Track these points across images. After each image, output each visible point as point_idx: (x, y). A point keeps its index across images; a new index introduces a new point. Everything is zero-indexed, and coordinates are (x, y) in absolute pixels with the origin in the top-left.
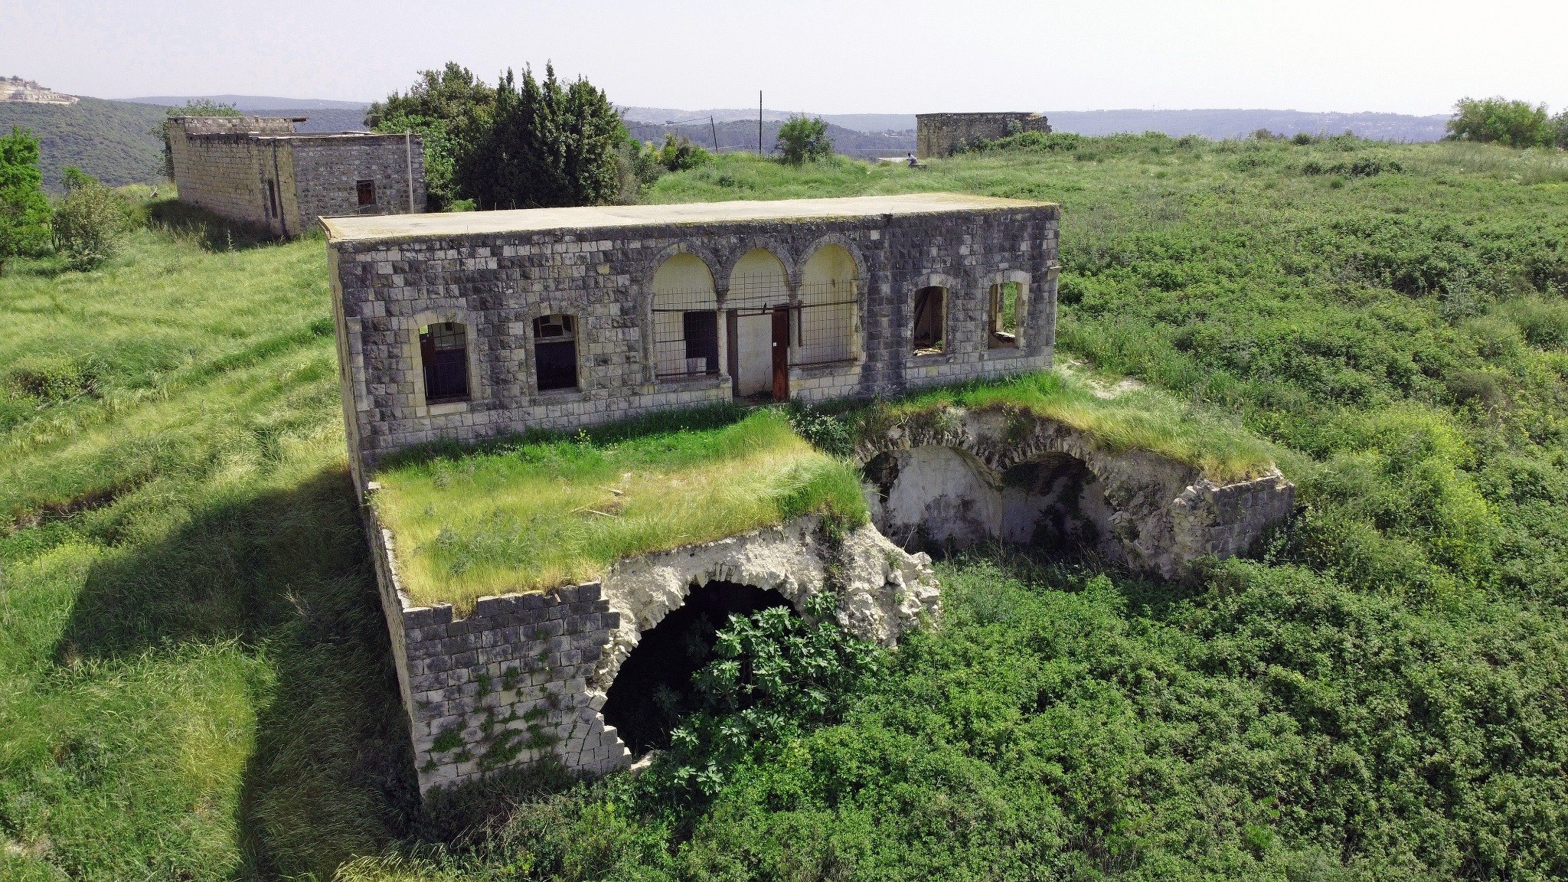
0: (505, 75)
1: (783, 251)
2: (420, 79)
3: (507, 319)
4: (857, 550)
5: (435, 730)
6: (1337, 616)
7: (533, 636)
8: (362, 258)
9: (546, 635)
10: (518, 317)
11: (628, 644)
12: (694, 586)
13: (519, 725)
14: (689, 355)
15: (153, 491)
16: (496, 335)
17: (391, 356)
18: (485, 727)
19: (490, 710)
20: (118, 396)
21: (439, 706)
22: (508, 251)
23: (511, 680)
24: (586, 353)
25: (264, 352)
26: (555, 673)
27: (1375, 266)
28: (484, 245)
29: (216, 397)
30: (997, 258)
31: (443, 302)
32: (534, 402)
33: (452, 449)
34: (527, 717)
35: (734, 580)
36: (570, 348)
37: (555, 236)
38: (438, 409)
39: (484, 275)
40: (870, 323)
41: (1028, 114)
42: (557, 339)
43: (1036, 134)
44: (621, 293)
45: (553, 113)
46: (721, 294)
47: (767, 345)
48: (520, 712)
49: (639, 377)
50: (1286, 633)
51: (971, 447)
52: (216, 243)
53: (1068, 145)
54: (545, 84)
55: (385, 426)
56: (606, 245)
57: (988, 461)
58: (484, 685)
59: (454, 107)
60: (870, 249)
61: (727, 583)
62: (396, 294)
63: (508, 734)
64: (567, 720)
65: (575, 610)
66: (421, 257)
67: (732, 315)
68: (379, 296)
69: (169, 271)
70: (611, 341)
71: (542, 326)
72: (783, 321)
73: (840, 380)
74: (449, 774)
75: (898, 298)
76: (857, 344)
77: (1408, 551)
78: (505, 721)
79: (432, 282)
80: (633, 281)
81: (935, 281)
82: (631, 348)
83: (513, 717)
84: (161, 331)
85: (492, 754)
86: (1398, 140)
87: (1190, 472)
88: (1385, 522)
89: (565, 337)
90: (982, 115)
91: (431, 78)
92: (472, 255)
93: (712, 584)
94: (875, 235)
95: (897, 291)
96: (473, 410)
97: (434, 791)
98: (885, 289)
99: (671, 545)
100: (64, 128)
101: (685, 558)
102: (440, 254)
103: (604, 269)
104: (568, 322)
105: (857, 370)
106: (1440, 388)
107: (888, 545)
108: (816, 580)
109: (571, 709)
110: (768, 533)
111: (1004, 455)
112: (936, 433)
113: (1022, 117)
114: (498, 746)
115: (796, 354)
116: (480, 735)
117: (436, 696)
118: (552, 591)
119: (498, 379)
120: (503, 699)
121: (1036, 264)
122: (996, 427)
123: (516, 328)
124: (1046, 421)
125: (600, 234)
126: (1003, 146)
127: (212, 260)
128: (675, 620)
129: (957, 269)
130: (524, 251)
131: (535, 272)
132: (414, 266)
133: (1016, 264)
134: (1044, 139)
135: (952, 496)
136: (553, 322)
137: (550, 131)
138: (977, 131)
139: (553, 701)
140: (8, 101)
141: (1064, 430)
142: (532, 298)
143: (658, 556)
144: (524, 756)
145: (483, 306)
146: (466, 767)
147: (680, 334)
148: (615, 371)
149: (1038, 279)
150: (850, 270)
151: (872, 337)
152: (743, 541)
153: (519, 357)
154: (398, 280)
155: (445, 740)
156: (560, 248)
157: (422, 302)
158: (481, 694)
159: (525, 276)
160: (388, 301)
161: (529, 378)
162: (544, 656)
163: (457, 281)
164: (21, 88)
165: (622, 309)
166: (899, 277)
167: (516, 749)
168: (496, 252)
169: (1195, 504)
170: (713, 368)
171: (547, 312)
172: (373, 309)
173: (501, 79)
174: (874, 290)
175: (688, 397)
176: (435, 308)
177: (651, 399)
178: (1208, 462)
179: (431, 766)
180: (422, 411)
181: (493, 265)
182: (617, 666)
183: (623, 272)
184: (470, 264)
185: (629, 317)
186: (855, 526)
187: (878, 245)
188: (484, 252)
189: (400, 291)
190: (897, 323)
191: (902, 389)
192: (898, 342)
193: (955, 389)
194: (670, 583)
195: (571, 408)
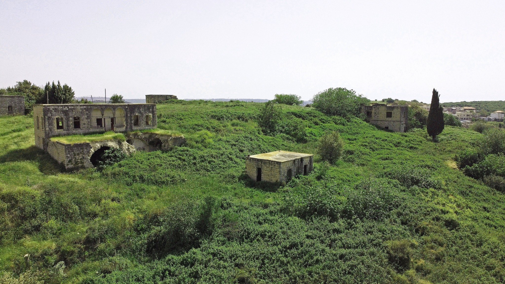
0: (48, 83)
1: (112, 109)
2: (17, 83)
3: (69, 117)
4: (124, 144)
5: (68, 160)
6: (188, 151)
7: (81, 149)
8: (48, 107)
9: (83, 149)
10: (71, 117)
11: (93, 152)
12: (101, 146)
13: (79, 160)
14: (97, 125)
16: (68, 120)
17: (52, 122)
18: (75, 160)
19: (76, 158)
21: (69, 157)
22: (70, 107)
23: (78, 154)
24: (82, 123)
26: (84, 154)
27: (215, 117)
28: (66, 106)
30: (146, 111)
31: (60, 114)
32: (73, 130)
33: (60, 135)
34: (80, 159)
35: (107, 146)
36: (79, 122)
38: (59, 130)
39: (66, 110)
40: (126, 120)
41: (172, 95)
42: (77, 121)
43: (174, 100)
44: (87, 114)
45: (60, 91)
46: (103, 115)
47: (110, 123)
48: (79, 159)
49: (90, 127)
50: (181, 153)
51: (144, 139)
53: (181, 102)
54: (58, 85)
55: (50, 132)
56: (85, 107)
57: (146, 141)
58: (75, 155)
59: (27, 90)
60: (126, 109)
61: (106, 147)
62: (53, 113)
63: (78, 162)
64: (85, 160)
65: (87, 146)
66: (57, 108)
67: (104, 119)
68: (51, 113)
70: (85, 121)
71: (75, 118)
72: (113, 120)
73: (122, 129)
74: (70, 166)
75: (131, 117)
76: (125, 123)
77: (200, 145)
78: (77, 160)
79: (58, 111)
80: (89, 112)
81: (137, 114)
82: (88, 122)
83: (78, 159)
85: (76, 164)
86: (244, 101)
87: (171, 136)
88: (197, 142)
89: (78, 120)
90: (161, 95)
91: (20, 83)
92: (65, 108)
93: (104, 146)
94: (127, 107)
96: (64, 131)
97: (68, 168)
98: (129, 115)
99: (99, 141)
101: (100, 143)
102: (60, 107)
103: (84, 110)
104: (79, 118)
105: (125, 127)
106: (214, 130)
107: (128, 144)
108: (118, 147)
109: (86, 159)
110: (111, 141)
111: (149, 140)
112: (138, 136)
113: (171, 96)
114: (76, 163)
115: (114, 125)
116: (74, 161)
117: (69, 155)
118: (83, 143)
119: (68, 126)
120: (77, 157)
121: (153, 112)
122: (147, 136)
123: (71, 119)
124: (154, 134)
126: (166, 102)
128: (99, 150)
129: (140, 112)
130: (72, 107)
131: (74, 110)
132: (56, 109)
133: (150, 112)
134: (176, 101)
135: (141, 147)
136: (76, 118)
137: (60, 95)
138: (160, 99)
139: (83, 157)
141: (156, 134)
142: (73, 114)
143: (96, 142)
144: (80, 165)
145: (66, 115)
146: (72, 165)
147: (96, 122)
148: (86, 126)
149: (154, 115)
150: (123, 113)
151: (127, 122)
152: (108, 141)
153: (71, 123)
154: (53, 111)
155: (70, 161)
156: (78, 107)
157: (57, 114)
158: (74, 156)
159: (72, 111)
160: (52, 114)
161: (72, 126)
162: (82, 152)
163: (62, 111)
165: (87, 117)
166: (131, 113)
167: (79, 163)
168: (68, 107)
169: (171, 140)
170: (101, 126)
171: (76, 116)
172: (49, 115)
173: (47, 84)
174: (127, 115)
175: (98, 130)
176: (59, 115)
177: (91, 130)
178: (173, 135)
179: (67, 165)
180: (56, 130)
181: (68, 109)
182: (92, 154)
183: (87, 111)
184: (64, 109)
185: (88, 118)
186: (123, 141)
187: (127, 109)
188: (66, 107)
189: (54, 112)
190: (131, 120)
191: (132, 130)
192: (131, 123)
193: (141, 130)
194: (98, 145)
195: (79, 131)
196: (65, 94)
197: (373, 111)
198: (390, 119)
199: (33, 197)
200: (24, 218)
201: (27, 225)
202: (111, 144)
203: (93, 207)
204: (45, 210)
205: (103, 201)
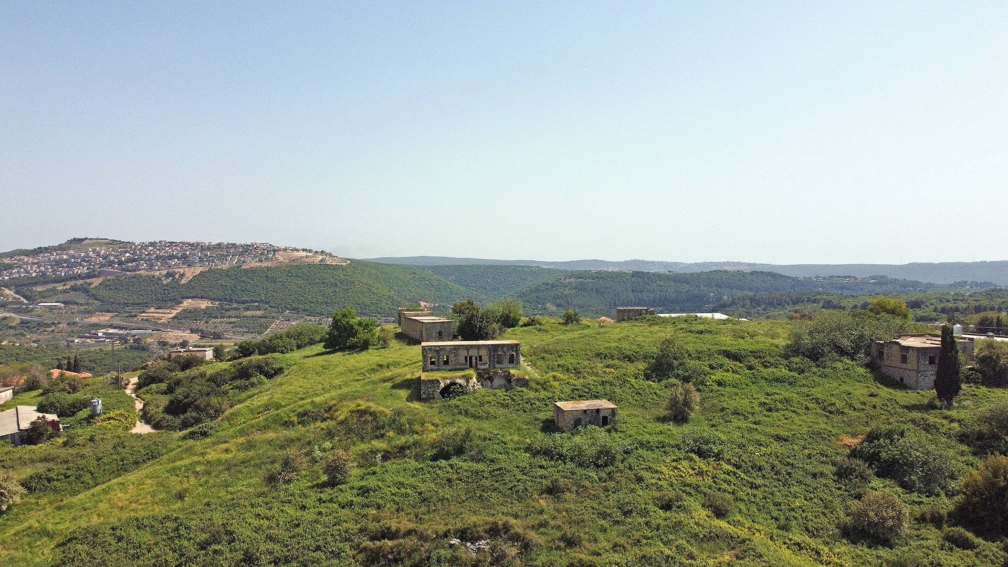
1: (477, 349)
3: (440, 356)
4: (471, 381)
7: (434, 383)
8: (425, 348)
9: (436, 383)
10: (442, 355)
11: (443, 387)
12: (451, 382)
14: (465, 362)
15: (398, 378)
17: (427, 359)
19: (428, 390)
20: (392, 368)
22: (441, 347)
23: (431, 388)
24: (450, 360)
25: (414, 363)
26: (436, 388)
29: (407, 369)
30: (510, 350)
31: (433, 353)
32: (443, 366)
33: (432, 370)
34: (432, 392)
35: (456, 382)
36: (448, 360)
37: (446, 346)
38: (431, 366)
40: (490, 359)
46: (468, 353)
49: (456, 364)
51: (503, 376)
52: (409, 344)
55: (425, 367)
57: (506, 379)
58: (429, 388)
61: (454, 383)
63: (430, 393)
64: (436, 393)
65: (439, 381)
67: (470, 357)
69: (400, 349)
70: (453, 359)
73: (485, 366)
74: (424, 396)
76: (488, 361)
79: (432, 351)
80: (456, 351)
81: (500, 353)
82: (455, 360)
84: (399, 360)
85: (428, 395)
87: (515, 377)
88: (538, 384)
92: (437, 348)
94: (490, 347)
95: (494, 354)
96: (435, 366)
97: (423, 398)
100: (342, 277)
101: (452, 379)
102: (433, 347)
103: (452, 350)
104: (448, 356)
105: (488, 365)
107: (475, 381)
108: (465, 384)
110: (460, 378)
111: (508, 378)
112: (496, 374)
113: (646, 310)
115: (479, 362)
116: (427, 393)
117: (423, 388)
118: (434, 379)
119: (439, 363)
120: (431, 390)
121: (516, 351)
122: (506, 374)
125: (452, 346)
127: (408, 347)
128: (448, 385)
129: (503, 352)
132: (430, 348)
133: (513, 351)
135: (502, 384)
138: (631, 314)
139: (435, 390)
140: (319, 263)
142: (443, 353)
143: (448, 379)
144: (431, 396)
145: (437, 354)
146: (426, 396)
147: (464, 359)
148: (453, 363)
149: (517, 354)
150: (487, 352)
153: (441, 360)
154: (428, 350)
155: (424, 393)
157: (430, 353)
159: (443, 350)
160: (426, 352)
161: (441, 363)
162: (434, 386)
163: (435, 350)
164: (324, 257)
165: (455, 355)
166: (494, 352)
168: (439, 347)
169: (514, 380)
170: (467, 363)
171: (445, 355)
172: (425, 354)
174: (491, 354)
177: (458, 367)
179: (422, 395)
180: (429, 366)
181: (439, 349)
182: (441, 389)
186: (472, 379)
189: (428, 352)
190: (494, 359)
191: (495, 368)
192: (494, 361)
193: (501, 369)
194: (448, 381)
195: (448, 367)
196: (481, 322)
197: (885, 351)
198: (904, 366)
199: (386, 416)
200: (378, 428)
201: (378, 433)
202: (459, 381)
203: (417, 427)
204: (390, 425)
205: (426, 425)
